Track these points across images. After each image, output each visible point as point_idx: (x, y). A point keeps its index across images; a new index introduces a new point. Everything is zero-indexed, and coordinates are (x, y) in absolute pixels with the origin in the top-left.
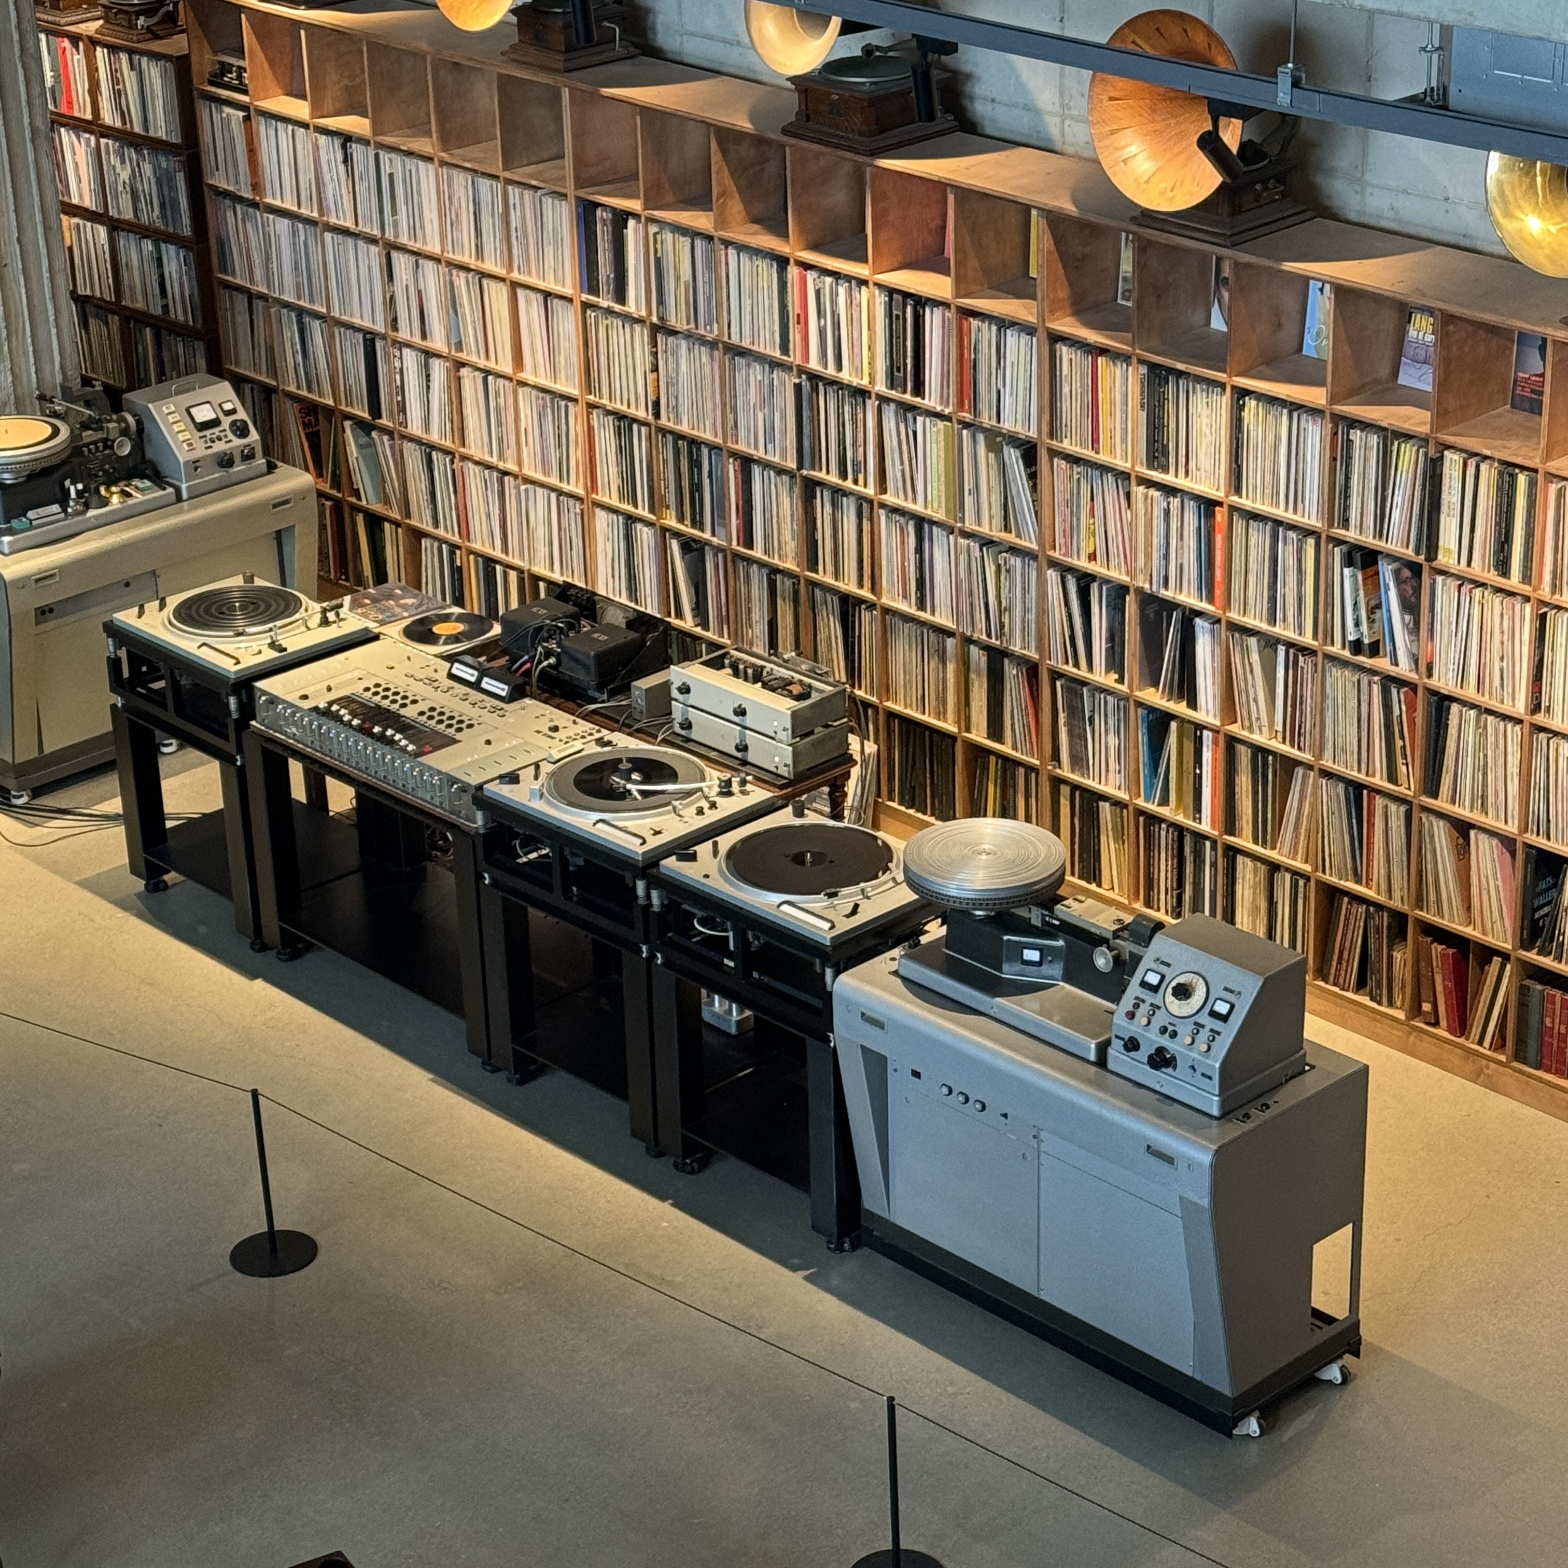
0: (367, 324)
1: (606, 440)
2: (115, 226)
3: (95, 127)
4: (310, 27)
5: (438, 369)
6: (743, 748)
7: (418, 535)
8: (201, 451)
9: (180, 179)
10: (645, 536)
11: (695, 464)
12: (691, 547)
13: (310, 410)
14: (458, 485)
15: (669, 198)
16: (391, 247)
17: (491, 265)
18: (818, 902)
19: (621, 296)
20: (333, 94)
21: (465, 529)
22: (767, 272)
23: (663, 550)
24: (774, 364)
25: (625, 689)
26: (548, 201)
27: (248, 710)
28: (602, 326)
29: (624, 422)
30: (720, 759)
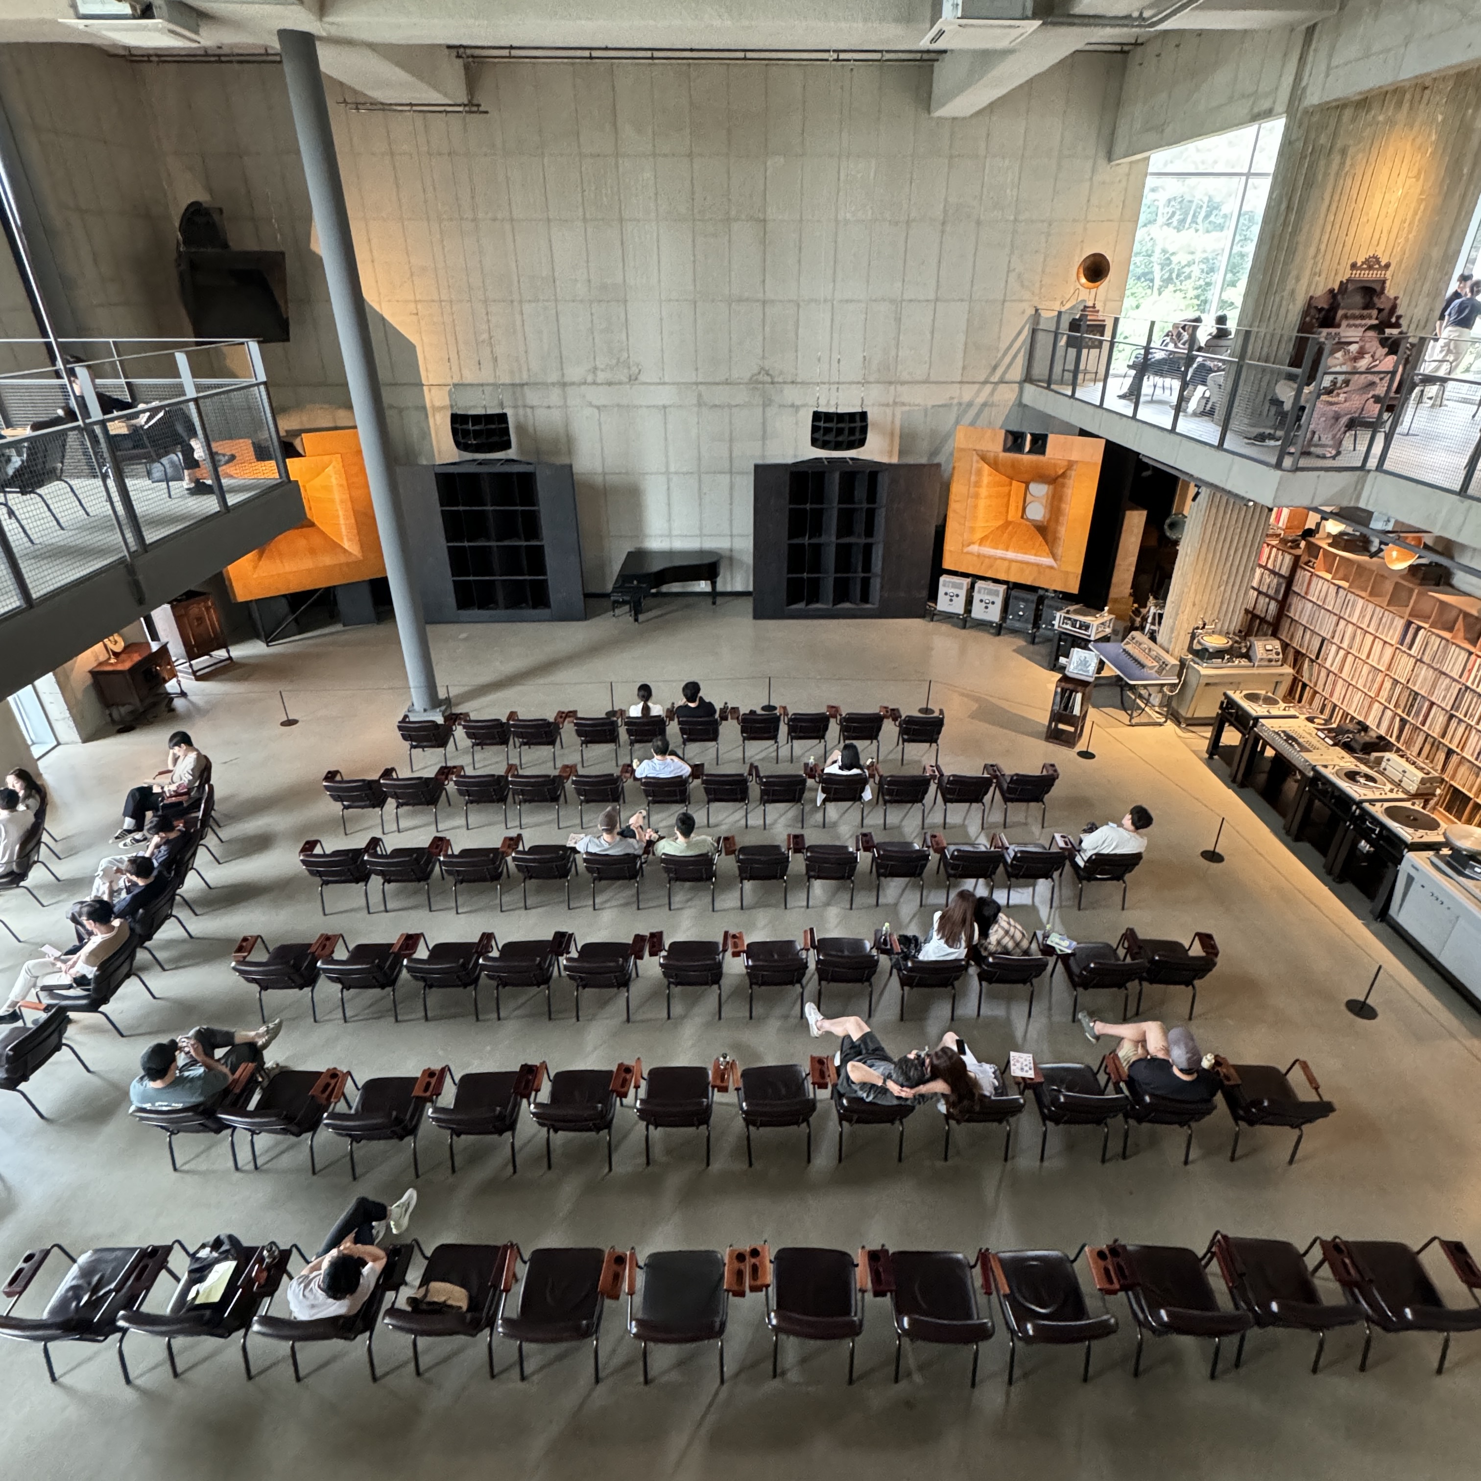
0: (1324, 635)
1: (1388, 684)
2: (1260, 593)
3: (1265, 568)
4: (1341, 557)
5: (1342, 653)
6: (1401, 781)
7: (1316, 692)
8: (1265, 656)
9: (1284, 586)
10: (1389, 714)
11: (1415, 699)
12: (1403, 722)
13: (1297, 653)
14: (1335, 684)
15: (1439, 626)
16: (1340, 618)
17: (1370, 630)
18: (1411, 831)
19: (1410, 648)
20: (1341, 574)
21: (1331, 695)
22: (1464, 655)
23: (1393, 719)
24: (1454, 680)
25: (1369, 754)
26: (1397, 618)
27: (1255, 725)
28: (1399, 654)
29: (1396, 682)
30: (1392, 782)
